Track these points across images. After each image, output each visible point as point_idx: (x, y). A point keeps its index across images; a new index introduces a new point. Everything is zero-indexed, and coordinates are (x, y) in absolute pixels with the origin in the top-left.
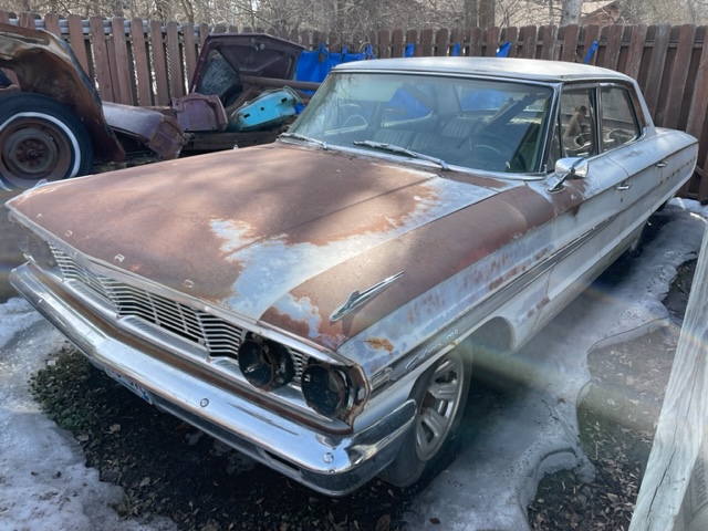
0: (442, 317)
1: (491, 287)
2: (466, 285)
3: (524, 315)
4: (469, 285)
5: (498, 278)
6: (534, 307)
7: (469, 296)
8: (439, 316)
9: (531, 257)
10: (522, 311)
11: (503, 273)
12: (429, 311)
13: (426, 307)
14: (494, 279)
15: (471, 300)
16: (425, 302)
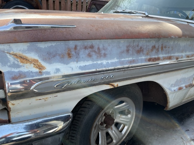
0: (101, 64)
1: (150, 60)
2: (128, 51)
3: (176, 88)
4: (131, 52)
5: (156, 56)
6: (183, 86)
7: (130, 59)
8: (99, 62)
9: (184, 54)
10: (175, 85)
11: (161, 56)
12: (90, 56)
13: (87, 51)
14: (154, 57)
15: (131, 62)
16: (86, 48)
